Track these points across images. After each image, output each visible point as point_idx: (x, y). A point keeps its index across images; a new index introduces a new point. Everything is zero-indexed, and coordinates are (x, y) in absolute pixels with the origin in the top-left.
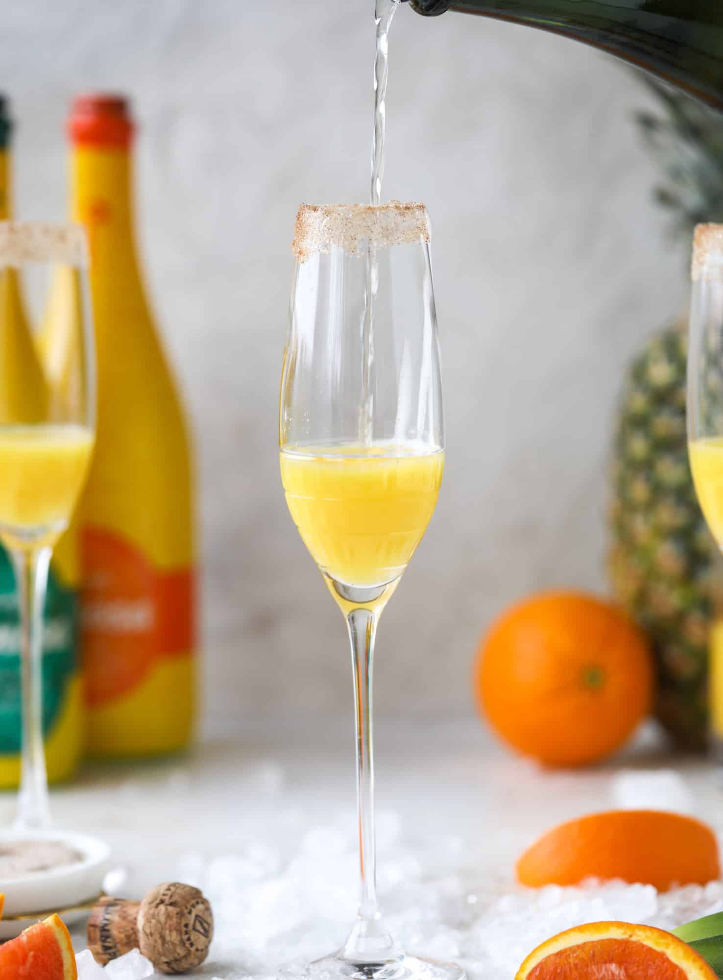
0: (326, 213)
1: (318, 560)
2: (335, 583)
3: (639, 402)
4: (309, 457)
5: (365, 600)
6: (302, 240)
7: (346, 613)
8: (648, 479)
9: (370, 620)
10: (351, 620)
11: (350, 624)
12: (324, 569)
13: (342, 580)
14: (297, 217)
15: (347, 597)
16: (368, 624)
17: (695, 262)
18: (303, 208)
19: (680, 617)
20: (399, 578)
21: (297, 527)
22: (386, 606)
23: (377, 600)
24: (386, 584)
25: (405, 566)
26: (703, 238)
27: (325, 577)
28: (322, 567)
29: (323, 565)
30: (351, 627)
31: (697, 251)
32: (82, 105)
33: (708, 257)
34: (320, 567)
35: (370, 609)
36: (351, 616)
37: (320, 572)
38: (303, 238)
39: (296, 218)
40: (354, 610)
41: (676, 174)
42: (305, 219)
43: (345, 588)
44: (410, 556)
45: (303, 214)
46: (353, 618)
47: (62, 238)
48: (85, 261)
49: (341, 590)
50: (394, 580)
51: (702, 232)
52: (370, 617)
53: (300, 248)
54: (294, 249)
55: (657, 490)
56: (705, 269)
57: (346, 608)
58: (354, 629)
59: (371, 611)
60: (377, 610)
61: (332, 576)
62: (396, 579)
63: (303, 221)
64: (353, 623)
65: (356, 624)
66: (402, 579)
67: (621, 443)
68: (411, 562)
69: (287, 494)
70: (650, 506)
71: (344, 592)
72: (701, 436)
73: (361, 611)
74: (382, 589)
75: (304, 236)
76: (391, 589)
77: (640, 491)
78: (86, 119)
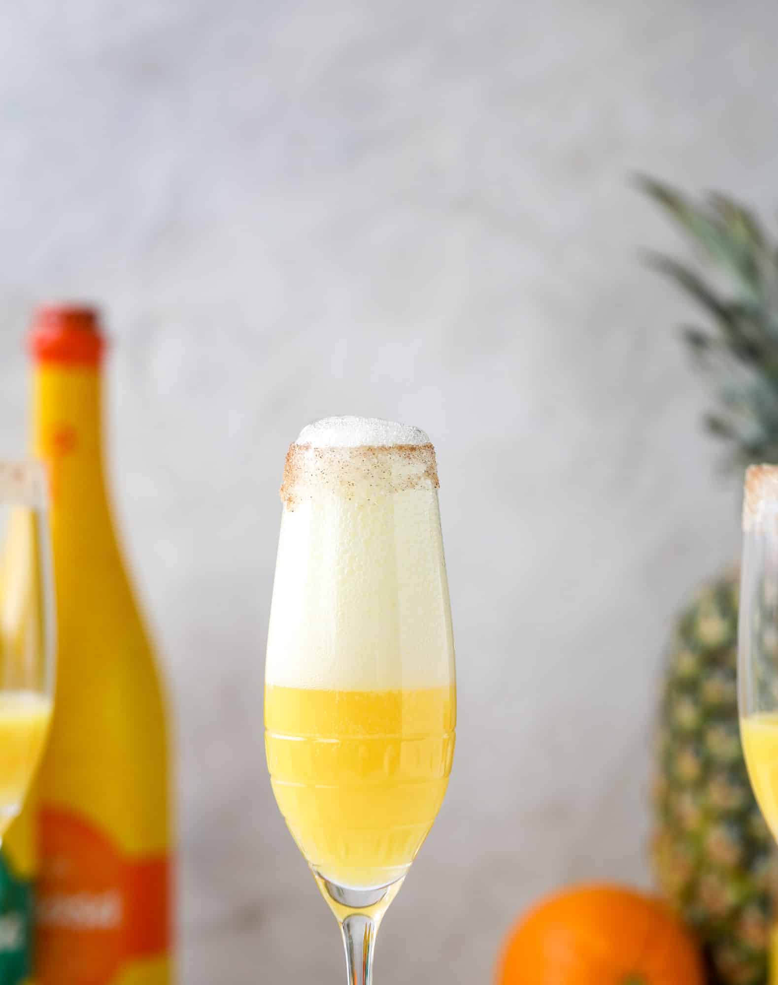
0: (319, 455)
1: (308, 857)
2: (327, 884)
3: (688, 663)
4: (299, 738)
5: (362, 904)
6: (292, 485)
7: (340, 919)
8: (698, 752)
9: (368, 928)
10: (346, 928)
11: (345, 932)
12: (315, 868)
13: (335, 881)
14: (286, 458)
15: (341, 901)
16: (366, 930)
17: (746, 509)
18: (293, 448)
19: (736, 914)
20: (403, 879)
21: (283, 818)
22: (388, 911)
23: (375, 905)
24: (388, 886)
25: (409, 864)
26: (756, 483)
27: (317, 877)
28: (313, 865)
29: (315, 863)
30: (346, 935)
31: (748, 497)
32: (48, 316)
33: (761, 505)
34: (311, 866)
35: (369, 915)
36: (346, 922)
37: (310, 871)
38: (293, 483)
39: (286, 460)
40: (349, 916)
41: (730, 399)
42: (296, 461)
43: (340, 891)
44: (415, 854)
45: (293, 455)
46: (348, 926)
47: (18, 475)
48: (45, 503)
49: (335, 891)
50: (396, 881)
51: (755, 475)
52: (368, 924)
53: (289, 494)
54: (282, 496)
55: (708, 767)
56: (758, 518)
57: (340, 913)
58: (350, 937)
59: (369, 917)
60: (377, 915)
61: (325, 877)
62: (399, 879)
63: (293, 463)
64: (349, 931)
65: (351, 933)
66: (406, 879)
67: (667, 710)
68: (415, 861)
69: (272, 780)
70: (701, 783)
71: (338, 894)
72: (754, 711)
73: (357, 917)
74: (382, 892)
75: (294, 481)
76: (393, 891)
77: (688, 766)
78: (52, 333)
